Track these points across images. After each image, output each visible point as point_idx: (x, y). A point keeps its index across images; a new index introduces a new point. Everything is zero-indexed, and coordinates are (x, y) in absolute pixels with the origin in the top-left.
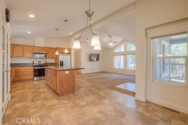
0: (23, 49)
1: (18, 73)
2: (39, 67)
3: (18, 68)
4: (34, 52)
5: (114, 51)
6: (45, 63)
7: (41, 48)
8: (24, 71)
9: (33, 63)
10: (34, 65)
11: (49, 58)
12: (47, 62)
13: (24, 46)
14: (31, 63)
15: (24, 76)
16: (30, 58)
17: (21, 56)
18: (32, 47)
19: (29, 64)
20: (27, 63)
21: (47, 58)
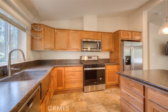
0: (68, 36)
2: (92, 67)
3: (61, 68)
4: (83, 40)
6: (97, 59)
7: (92, 33)
8: (70, 75)
9: (80, 58)
11: (103, 50)
12: (99, 58)
13: (69, 31)
14: (78, 59)
15: (70, 83)
16: (77, 50)
17: (66, 47)
18: (79, 32)
19: (75, 60)
20: (73, 59)
21: (101, 50)
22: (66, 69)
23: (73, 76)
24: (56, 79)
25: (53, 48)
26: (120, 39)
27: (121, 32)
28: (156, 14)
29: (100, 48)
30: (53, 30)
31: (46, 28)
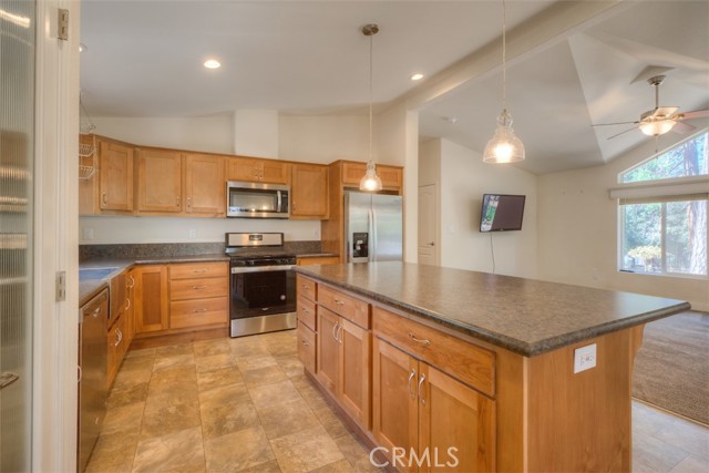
0: (183, 172)
1: (159, 296)
2: (257, 264)
3: (158, 269)
4: (231, 184)
5: (619, 176)
6: (279, 243)
7: (262, 164)
8: (189, 287)
9: (224, 240)
10: (228, 251)
11: (297, 216)
12: (286, 239)
13: (184, 154)
14: (217, 244)
15: (185, 313)
16: (212, 215)
17: (174, 205)
18: (220, 160)
19: (207, 246)
20: (200, 244)
21: (287, 215)
22: (175, 270)
23: (195, 291)
24: (139, 302)
25: (130, 207)
26: (342, 186)
27: (345, 165)
28: (446, 119)
29: (284, 210)
30: (130, 151)
31: (104, 145)
